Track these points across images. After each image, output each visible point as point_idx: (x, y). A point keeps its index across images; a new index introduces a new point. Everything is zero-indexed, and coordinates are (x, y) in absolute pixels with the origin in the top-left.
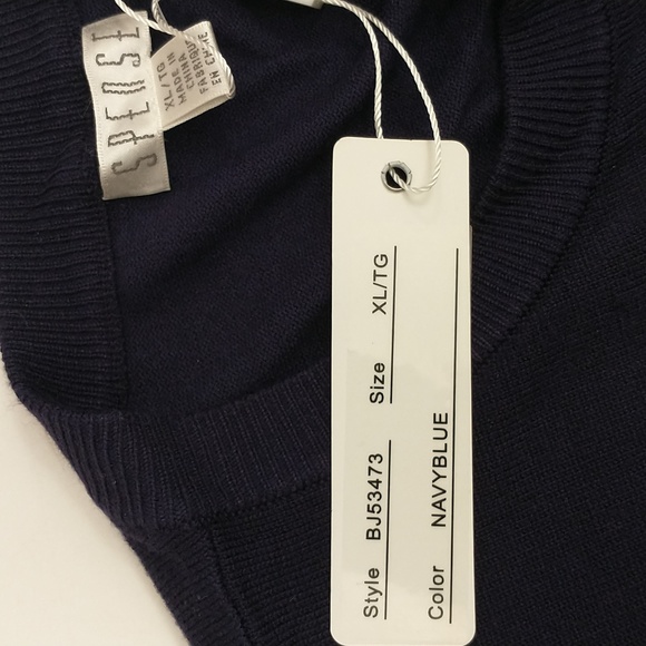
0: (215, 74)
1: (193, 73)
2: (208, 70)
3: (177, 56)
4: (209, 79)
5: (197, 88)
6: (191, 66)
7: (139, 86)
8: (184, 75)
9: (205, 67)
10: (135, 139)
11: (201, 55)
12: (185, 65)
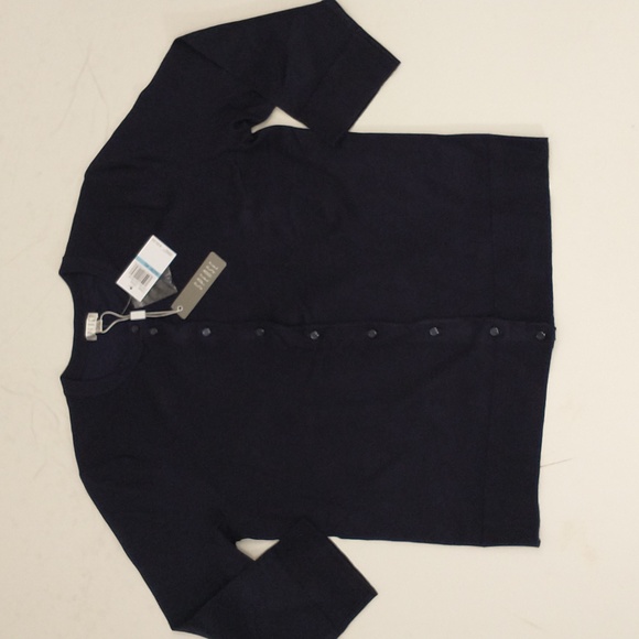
3: (98, 323)
5: (99, 329)
10: (91, 333)
11: (100, 325)
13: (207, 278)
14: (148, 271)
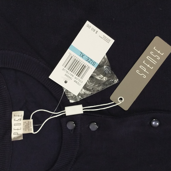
0: (31, 129)
1: (28, 127)
2: (30, 128)
3: (26, 123)
4: (30, 129)
5: (28, 130)
6: (28, 126)
7: (20, 124)
8: (27, 127)
9: (30, 127)
10: (18, 134)
11: (30, 125)
12: (27, 125)
13: (152, 65)
14: (83, 61)
